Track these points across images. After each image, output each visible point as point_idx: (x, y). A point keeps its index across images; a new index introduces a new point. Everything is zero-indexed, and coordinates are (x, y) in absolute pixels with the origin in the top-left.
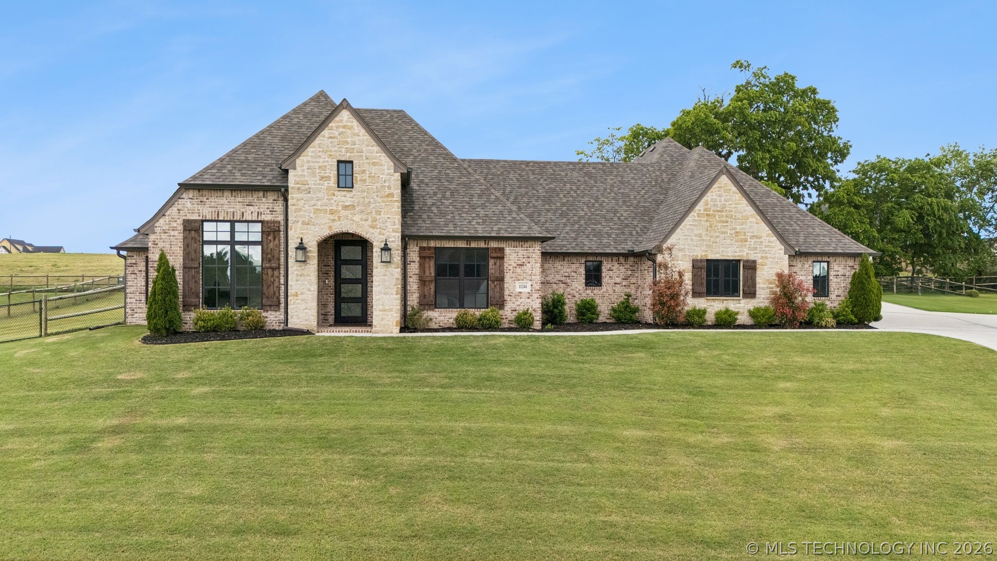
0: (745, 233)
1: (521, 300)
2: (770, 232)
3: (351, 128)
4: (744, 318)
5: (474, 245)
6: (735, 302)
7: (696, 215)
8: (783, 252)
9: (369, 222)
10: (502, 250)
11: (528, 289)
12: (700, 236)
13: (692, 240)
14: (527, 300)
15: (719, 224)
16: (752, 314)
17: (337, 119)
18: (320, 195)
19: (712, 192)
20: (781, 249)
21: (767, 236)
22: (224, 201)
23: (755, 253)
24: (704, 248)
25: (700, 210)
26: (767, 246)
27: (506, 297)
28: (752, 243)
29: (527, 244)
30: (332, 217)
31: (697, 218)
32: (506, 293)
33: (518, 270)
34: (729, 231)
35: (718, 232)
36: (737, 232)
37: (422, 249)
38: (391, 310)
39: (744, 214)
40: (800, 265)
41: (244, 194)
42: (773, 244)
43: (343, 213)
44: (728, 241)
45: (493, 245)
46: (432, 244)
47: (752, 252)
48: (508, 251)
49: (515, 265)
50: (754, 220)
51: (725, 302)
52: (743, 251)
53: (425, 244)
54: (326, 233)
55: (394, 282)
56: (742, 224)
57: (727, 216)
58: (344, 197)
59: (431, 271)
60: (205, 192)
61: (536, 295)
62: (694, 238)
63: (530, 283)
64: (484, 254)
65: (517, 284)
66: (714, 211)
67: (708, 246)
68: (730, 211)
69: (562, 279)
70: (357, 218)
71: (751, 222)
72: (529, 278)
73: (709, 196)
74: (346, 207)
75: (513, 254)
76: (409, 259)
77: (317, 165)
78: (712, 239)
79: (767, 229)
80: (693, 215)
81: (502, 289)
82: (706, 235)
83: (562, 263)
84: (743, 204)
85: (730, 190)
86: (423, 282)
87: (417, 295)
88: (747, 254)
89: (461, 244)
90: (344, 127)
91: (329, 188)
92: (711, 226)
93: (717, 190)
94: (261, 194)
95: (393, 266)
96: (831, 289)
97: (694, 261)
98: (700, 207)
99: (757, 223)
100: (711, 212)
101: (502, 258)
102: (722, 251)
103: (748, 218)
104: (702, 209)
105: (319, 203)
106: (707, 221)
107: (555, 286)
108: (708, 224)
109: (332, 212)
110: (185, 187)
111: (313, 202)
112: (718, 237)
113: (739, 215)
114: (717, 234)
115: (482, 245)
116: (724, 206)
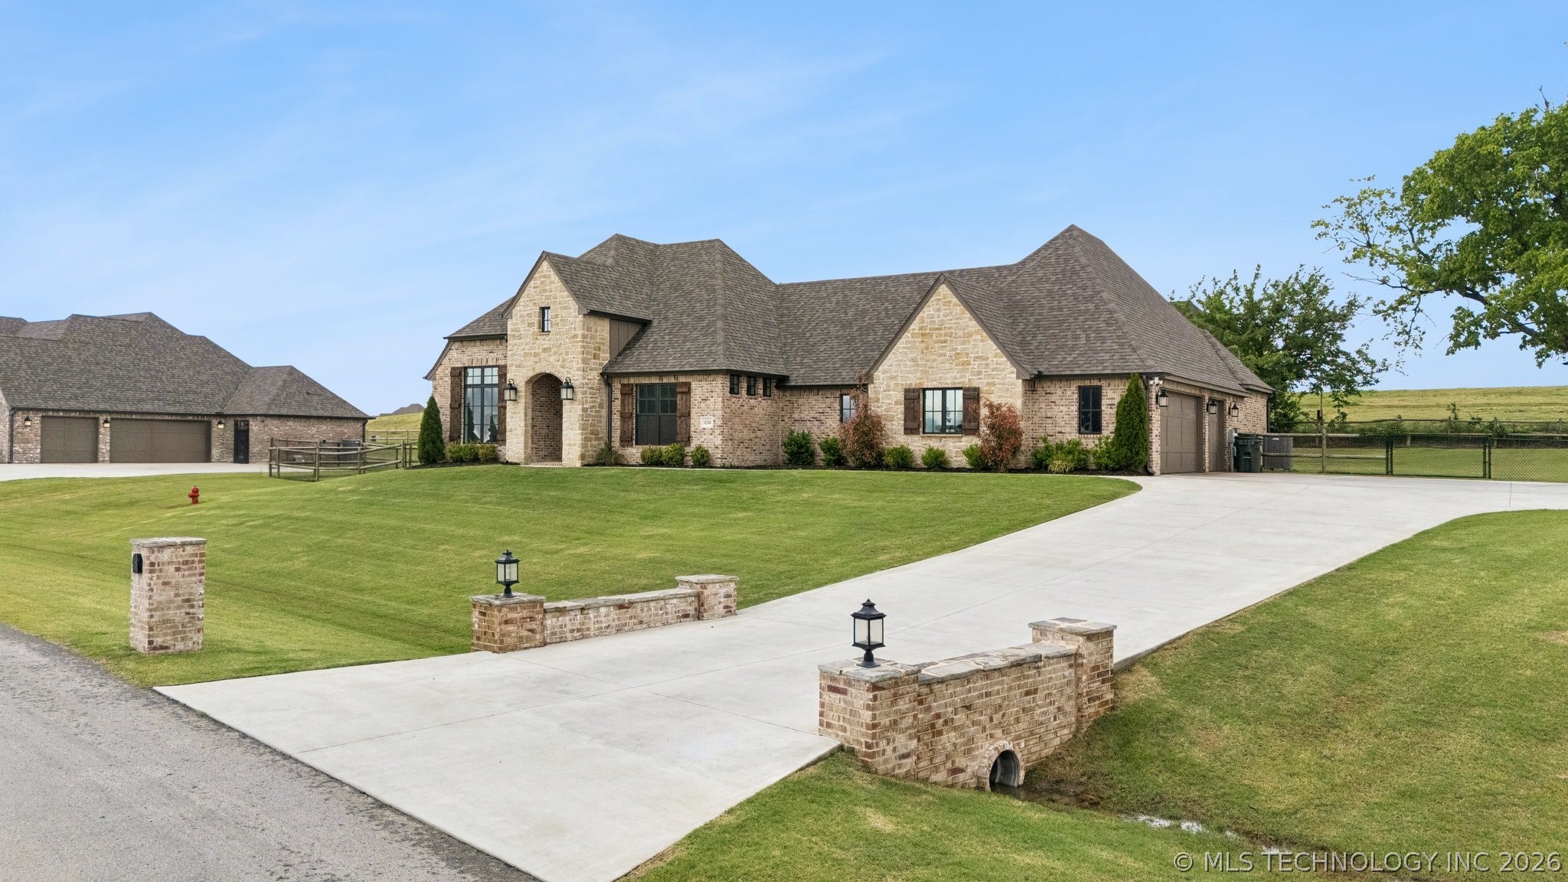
0: (967, 354)
1: (704, 437)
2: (999, 351)
3: (549, 277)
4: (959, 460)
5: (665, 380)
6: (955, 440)
7: (909, 335)
8: (1014, 376)
9: (560, 363)
10: (688, 385)
11: (711, 426)
12: (914, 360)
13: (905, 365)
14: (711, 437)
15: (937, 345)
16: (969, 453)
17: (540, 270)
18: (528, 340)
19: (929, 306)
20: (1013, 372)
21: (995, 357)
22: (475, 350)
23: (980, 379)
24: (919, 375)
25: (914, 329)
26: (994, 369)
27: (692, 434)
28: (976, 367)
29: (711, 378)
30: (535, 359)
31: (911, 339)
32: (692, 429)
33: (703, 405)
34: (948, 353)
35: (936, 355)
36: (957, 354)
37: (623, 386)
38: (574, 445)
39: (966, 331)
40: (1059, 392)
41: (488, 342)
42: (1002, 366)
43: (543, 355)
44: (948, 366)
45: (682, 379)
46: (632, 381)
47: (975, 378)
48: (694, 385)
49: (700, 400)
50: (979, 337)
51: (943, 440)
52: (965, 377)
53: (625, 382)
54: (531, 374)
55: (577, 418)
56: (964, 343)
57: (946, 335)
58: (544, 341)
59: (632, 407)
60: (465, 343)
61: (718, 432)
62: (908, 363)
63: (713, 418)
64: (672, 390)
65: (702, 420)
66: (930, 329)
67: (923, 372)
68: (949, 328)
69: (817, 415)
70: (552, 359)
71: (974, 340)
72: (713, 412)
73: (927, 312)
74: (545, 350)
75: (699, 388)
76: (614, 396)
77: (526, 313)
78: (929, 363)
79: (995, 347)
80: (907, 336)
81: (688, 426)
82: (922, 359)
83: (816, 397)
84: (965, 318)
85: (950, 302)
86: (624, 417)
87: (619, 432)
88: (969, 380)
89: (655, 380)
90: (544, 276)
91: (534, 334)
92: (927, 348)
93: (935, 303)
94: (498, 342)
95: (577, 403)
96: (1104, 423)
97: (907, 391)
98: (915, 325)
99: (982, 341)
100: (928, 331)
101: (689, 392)
102: (940, 378)
103: (972, 336)
104: (917, 328)
105: (527, 347)
106: (923, 342)
107: (808, 423)
108: (924, 345)
109: (536, 355)
110: (452, 339)
111: (522, 347)
112: (934, 360)
113: (960, 333)
114: (934, 357)
115: (672, 380)
116: (942, 322)
